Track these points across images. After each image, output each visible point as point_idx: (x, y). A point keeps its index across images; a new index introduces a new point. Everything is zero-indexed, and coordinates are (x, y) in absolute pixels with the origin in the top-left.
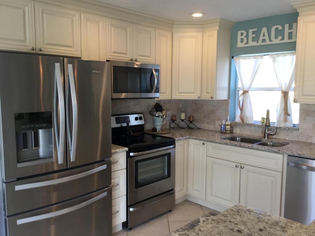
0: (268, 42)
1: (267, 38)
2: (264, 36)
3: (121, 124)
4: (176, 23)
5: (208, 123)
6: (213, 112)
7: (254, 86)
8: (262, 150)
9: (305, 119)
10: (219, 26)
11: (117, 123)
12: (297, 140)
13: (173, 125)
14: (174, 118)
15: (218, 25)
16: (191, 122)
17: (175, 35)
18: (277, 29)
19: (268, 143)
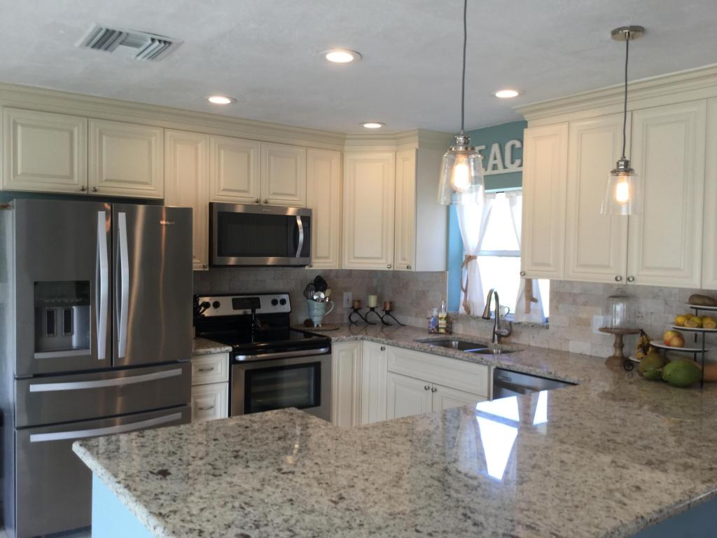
0: (501, 170)
1: (499, 162)
2: (495, 159)
3: (245, 310)
4: (347, 137)
5: (416, 316)
6: (424, 294)
7: (485, 247)
8: (460, 359)
9: (557, 308)
10: (419, 142)
11: (235, 307)
12: (547, 346)
13: (355, 318)
14: (356, 304)
15: (417, 140)
16: (388, 313)
17: (348, 157)
18: (513, 146)
19: (495, 351)
